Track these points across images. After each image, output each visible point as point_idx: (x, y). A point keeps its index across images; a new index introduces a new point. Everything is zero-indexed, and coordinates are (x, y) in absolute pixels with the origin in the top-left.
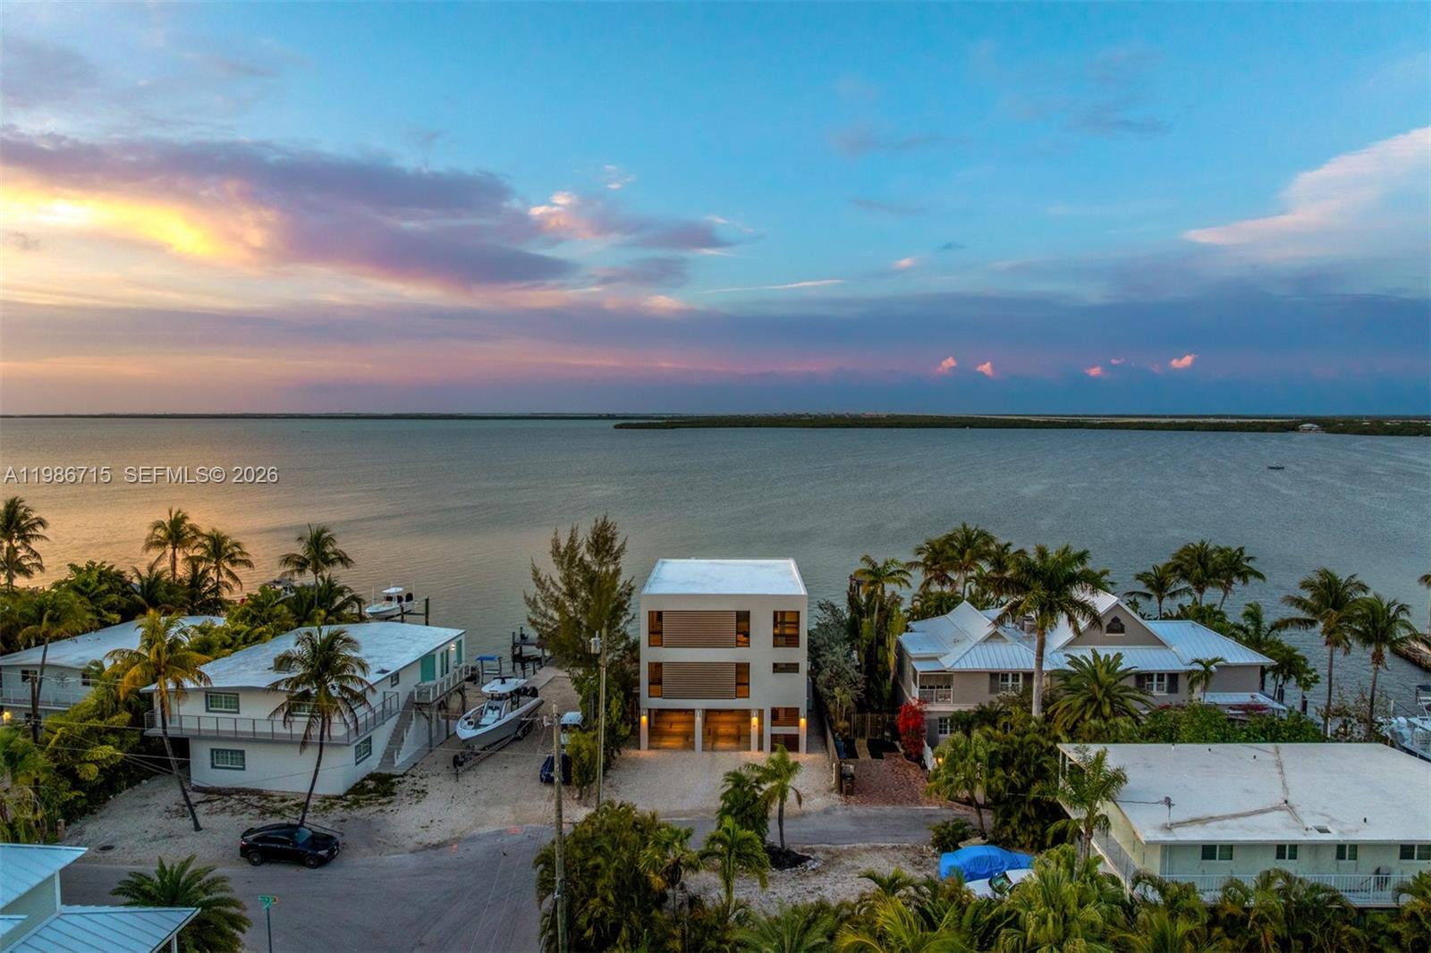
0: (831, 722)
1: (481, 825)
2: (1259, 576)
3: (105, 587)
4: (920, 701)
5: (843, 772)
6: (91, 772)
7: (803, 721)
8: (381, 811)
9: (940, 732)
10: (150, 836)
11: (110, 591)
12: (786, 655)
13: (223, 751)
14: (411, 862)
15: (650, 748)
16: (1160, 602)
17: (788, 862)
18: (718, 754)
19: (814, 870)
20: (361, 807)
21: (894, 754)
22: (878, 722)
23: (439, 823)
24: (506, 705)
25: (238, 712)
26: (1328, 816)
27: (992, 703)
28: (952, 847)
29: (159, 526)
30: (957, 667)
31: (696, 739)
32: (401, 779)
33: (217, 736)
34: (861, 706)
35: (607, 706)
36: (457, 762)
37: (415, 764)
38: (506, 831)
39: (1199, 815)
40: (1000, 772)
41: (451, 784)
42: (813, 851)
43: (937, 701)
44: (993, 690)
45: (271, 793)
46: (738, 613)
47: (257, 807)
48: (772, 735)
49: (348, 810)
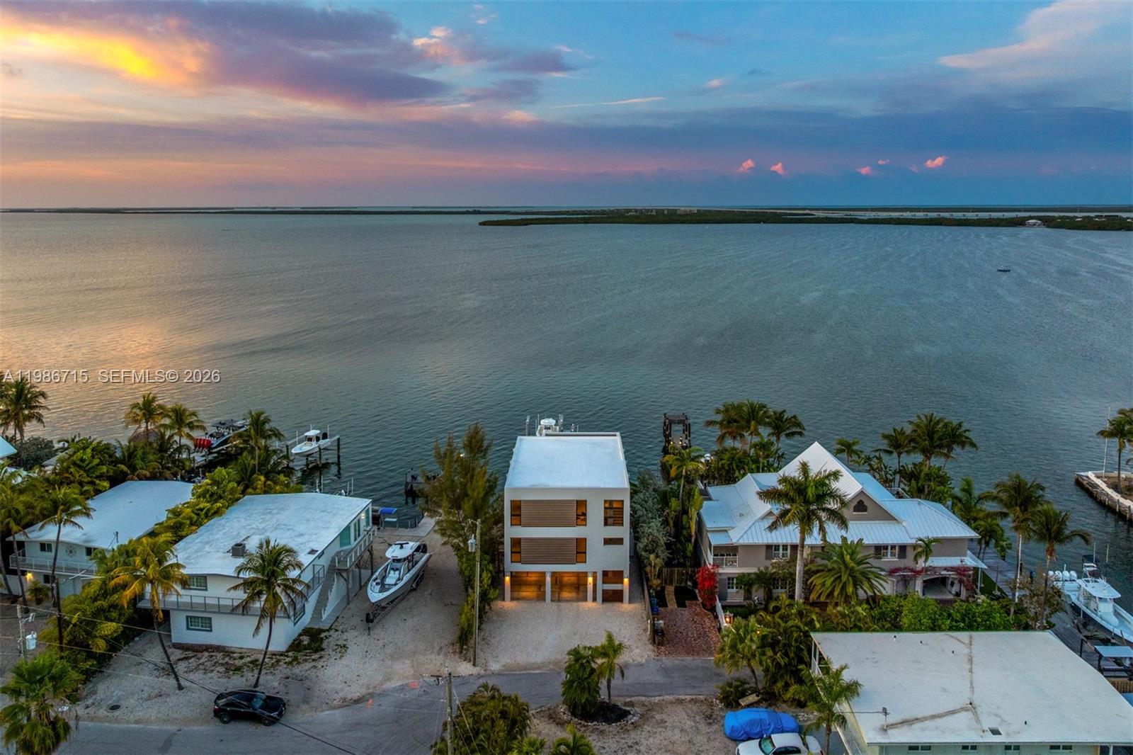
0: (648, 580)
1: (389, 680)
2: (973, 445)
3: (96, 461)
4: (713, 565)
5: (656, 628)
6: (100, 646)
7: (626, 581)
8: (315, 667)
9: (729, 588)
10: (145, 695)
11: (101, 463)
12: (614, 532)
13: (195, 617)
14: (338, 716)
15: (512, 599)
16: (899, 456)
17: (614, 718)
18: (563, 605)
19: (632, 723)
20: (299, 663)
21: (694, 602)
22: (683, 574)
23: (358, 678)
24: (403, 566)
25: (206, 590)
26: (1000, 717)
27: (767, 568)
28: (734, 704)
29: (135, 407)
30: (741, 542)
31: (547, 588)
32: (327, 634)
33: (192, 606)
34: (668, 563)
35: (481, 576)
36: (369, 620)
37: (338, 618)
38: (407, 684)
39: (907, 716)
40: (769, 653)
41: (364, 638)
42: (632, 704)
43: (726, 565)
44: (769, 557)
45: (232, 650)
46: (577, 501)
47: (222, 664)
48: (603, 591)
49: (290, 667)
